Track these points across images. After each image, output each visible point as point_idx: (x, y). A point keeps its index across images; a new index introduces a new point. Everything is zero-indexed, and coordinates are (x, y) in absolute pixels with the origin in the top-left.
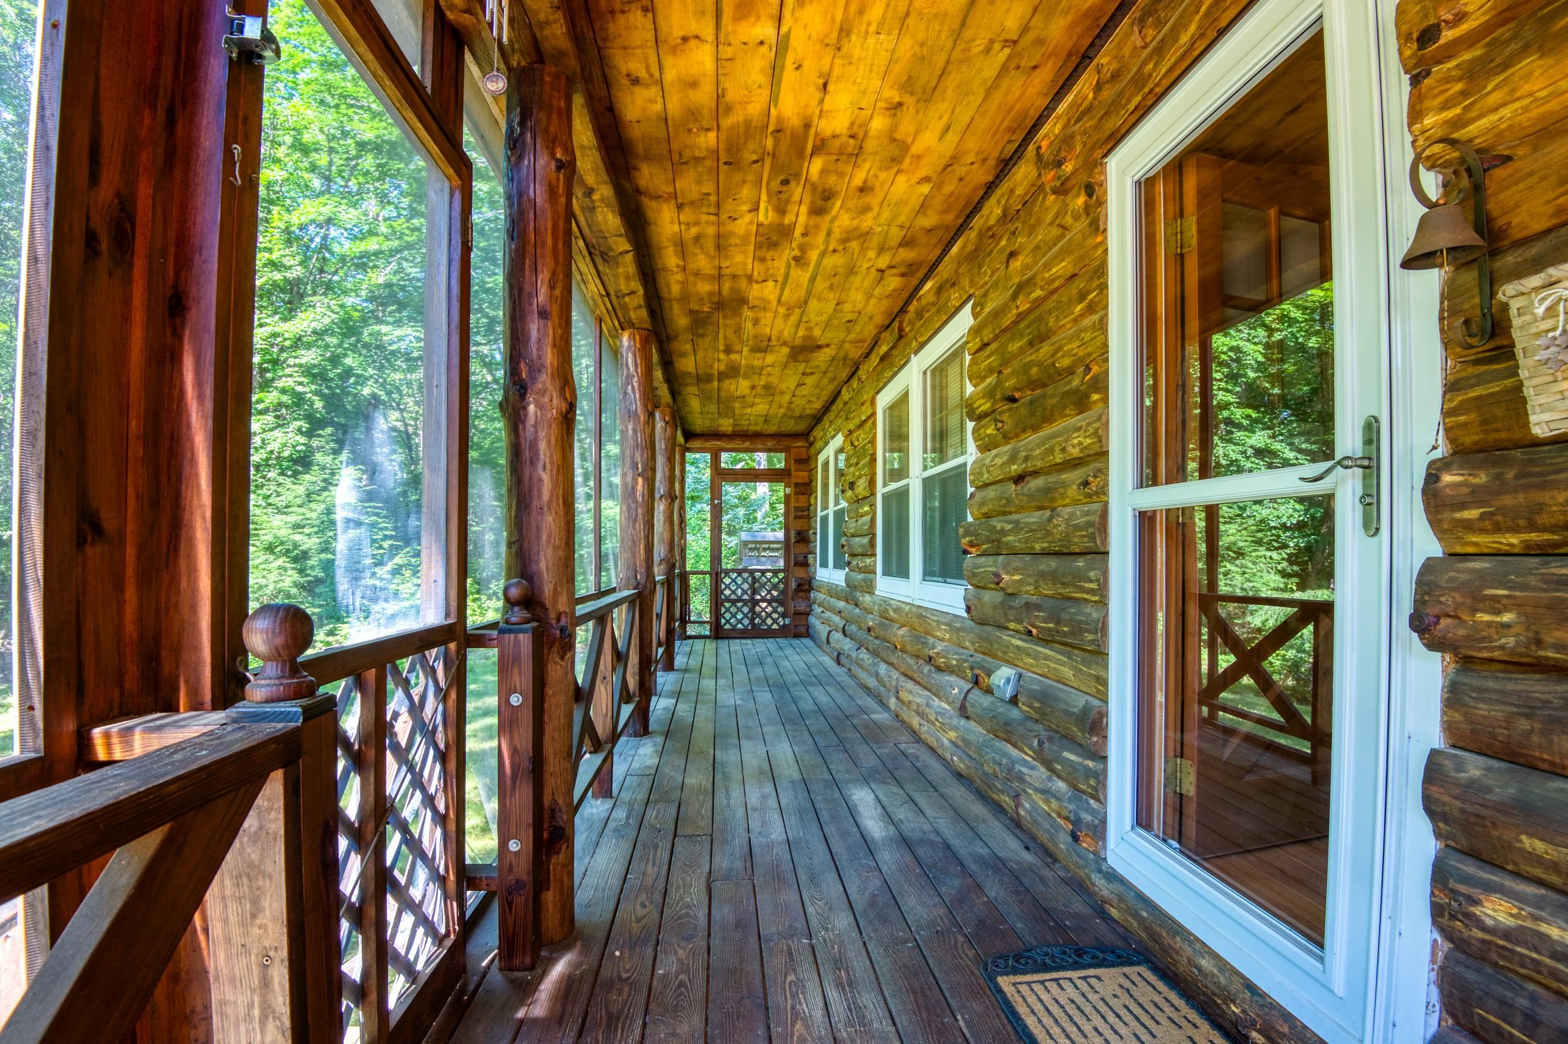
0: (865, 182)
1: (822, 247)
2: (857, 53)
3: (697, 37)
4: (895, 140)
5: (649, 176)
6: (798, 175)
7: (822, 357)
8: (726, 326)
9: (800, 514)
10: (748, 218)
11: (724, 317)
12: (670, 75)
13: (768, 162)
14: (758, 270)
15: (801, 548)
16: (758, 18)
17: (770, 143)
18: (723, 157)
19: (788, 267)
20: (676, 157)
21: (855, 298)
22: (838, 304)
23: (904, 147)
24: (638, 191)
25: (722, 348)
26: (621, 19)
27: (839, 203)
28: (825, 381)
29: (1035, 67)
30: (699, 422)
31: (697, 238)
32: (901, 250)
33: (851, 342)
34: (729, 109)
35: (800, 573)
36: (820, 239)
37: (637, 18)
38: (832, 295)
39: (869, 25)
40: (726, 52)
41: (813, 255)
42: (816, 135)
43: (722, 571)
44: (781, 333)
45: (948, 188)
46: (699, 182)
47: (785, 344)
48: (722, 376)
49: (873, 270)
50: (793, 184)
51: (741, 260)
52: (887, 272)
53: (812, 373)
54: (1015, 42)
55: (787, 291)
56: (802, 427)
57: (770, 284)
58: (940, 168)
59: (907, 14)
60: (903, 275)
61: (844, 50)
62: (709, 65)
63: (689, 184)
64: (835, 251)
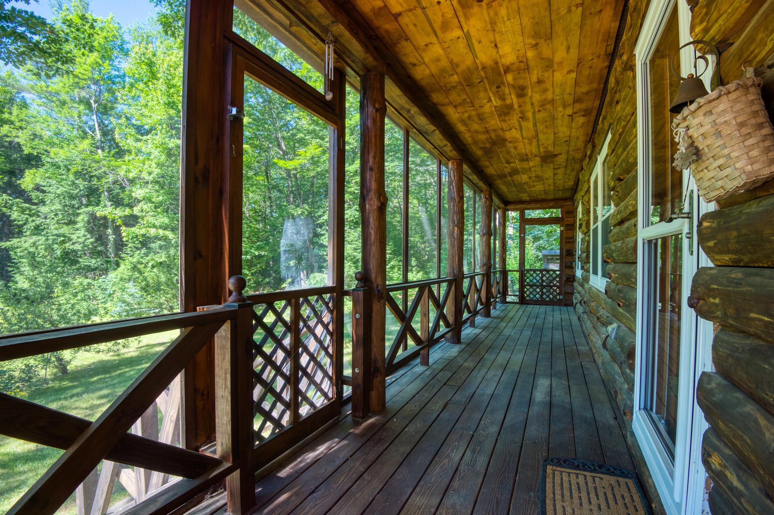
0: (538, 79)
1: (532, 110)
2: (503, 29)
3: (431, 43)
4: (543, 59)
5: (437, 98)
6: (503, 83)
7: (561, 159)
8: (501, 152)
9: (568, 240)
10: (488, 105)
11: (498, 148)
12: (427, 60)
13: (486, 81)
14: (504, 125)
15: (569, 259)
16: (452, 30)
17: (482, 74)
18: (465, 84)
19: (519, 122)
20: (444, 88)
21: (563, 131)
22: (555, 134)
23: (551, 61)
24: (434, 104)
25: (504, 162)
26: (399, 46)
27: (530, 90)
28: (568, 171)
29: (601, 11)
30: (510, 196)
31: (469, 117)
32: (575, 105)
33: (573, 151)
34: (457, 65)
35: (568, 272)
36: (529, 107)
37: (404, 43)
38: (549, 131)
39: (503, 18)
40: (446, 45)
41: (530, 115)
42: (503, 66)
43: (525, 270)
44: (531, 151)
45: (586, 72)
46: (459, 95)
47: (536, 156)
48: (511, 174)
49: (565, 116)
50: (502, 87)
51: (494, 122)
52: (574, 115)
53: (559, 168)
54: (582, 4)
55: (524, 132)
56: (568, 194)
57: (514, 130)
58: (576, 65)
59: (519, 9)
60: (584, 116)
61: (497, 30)
62: (441, 52)
63: (454, 97)
64: (539, 111)
